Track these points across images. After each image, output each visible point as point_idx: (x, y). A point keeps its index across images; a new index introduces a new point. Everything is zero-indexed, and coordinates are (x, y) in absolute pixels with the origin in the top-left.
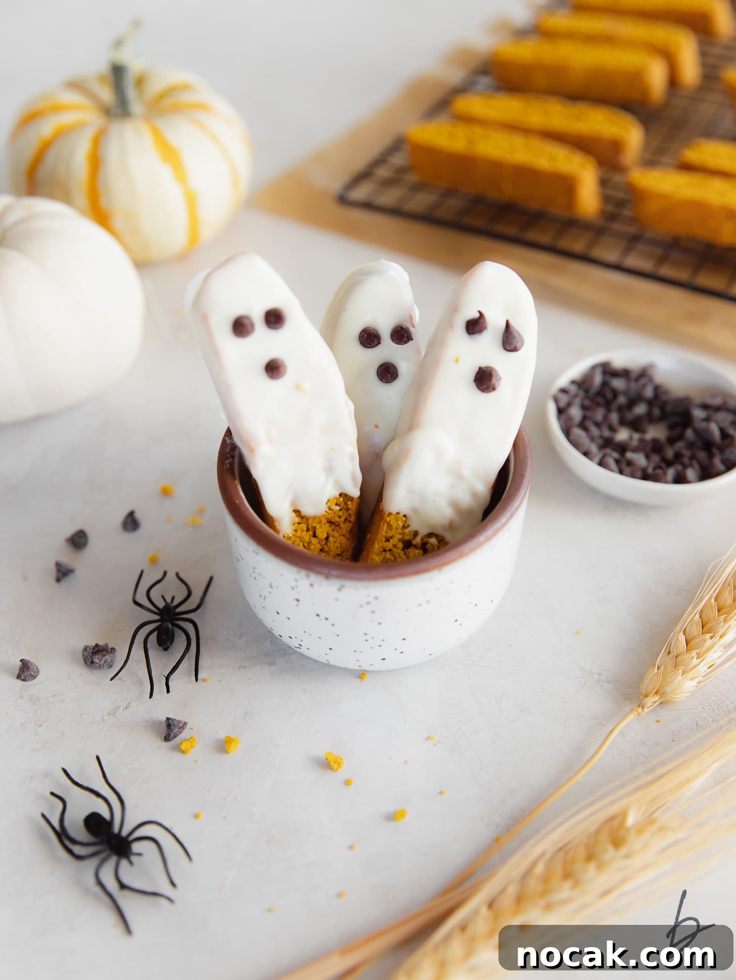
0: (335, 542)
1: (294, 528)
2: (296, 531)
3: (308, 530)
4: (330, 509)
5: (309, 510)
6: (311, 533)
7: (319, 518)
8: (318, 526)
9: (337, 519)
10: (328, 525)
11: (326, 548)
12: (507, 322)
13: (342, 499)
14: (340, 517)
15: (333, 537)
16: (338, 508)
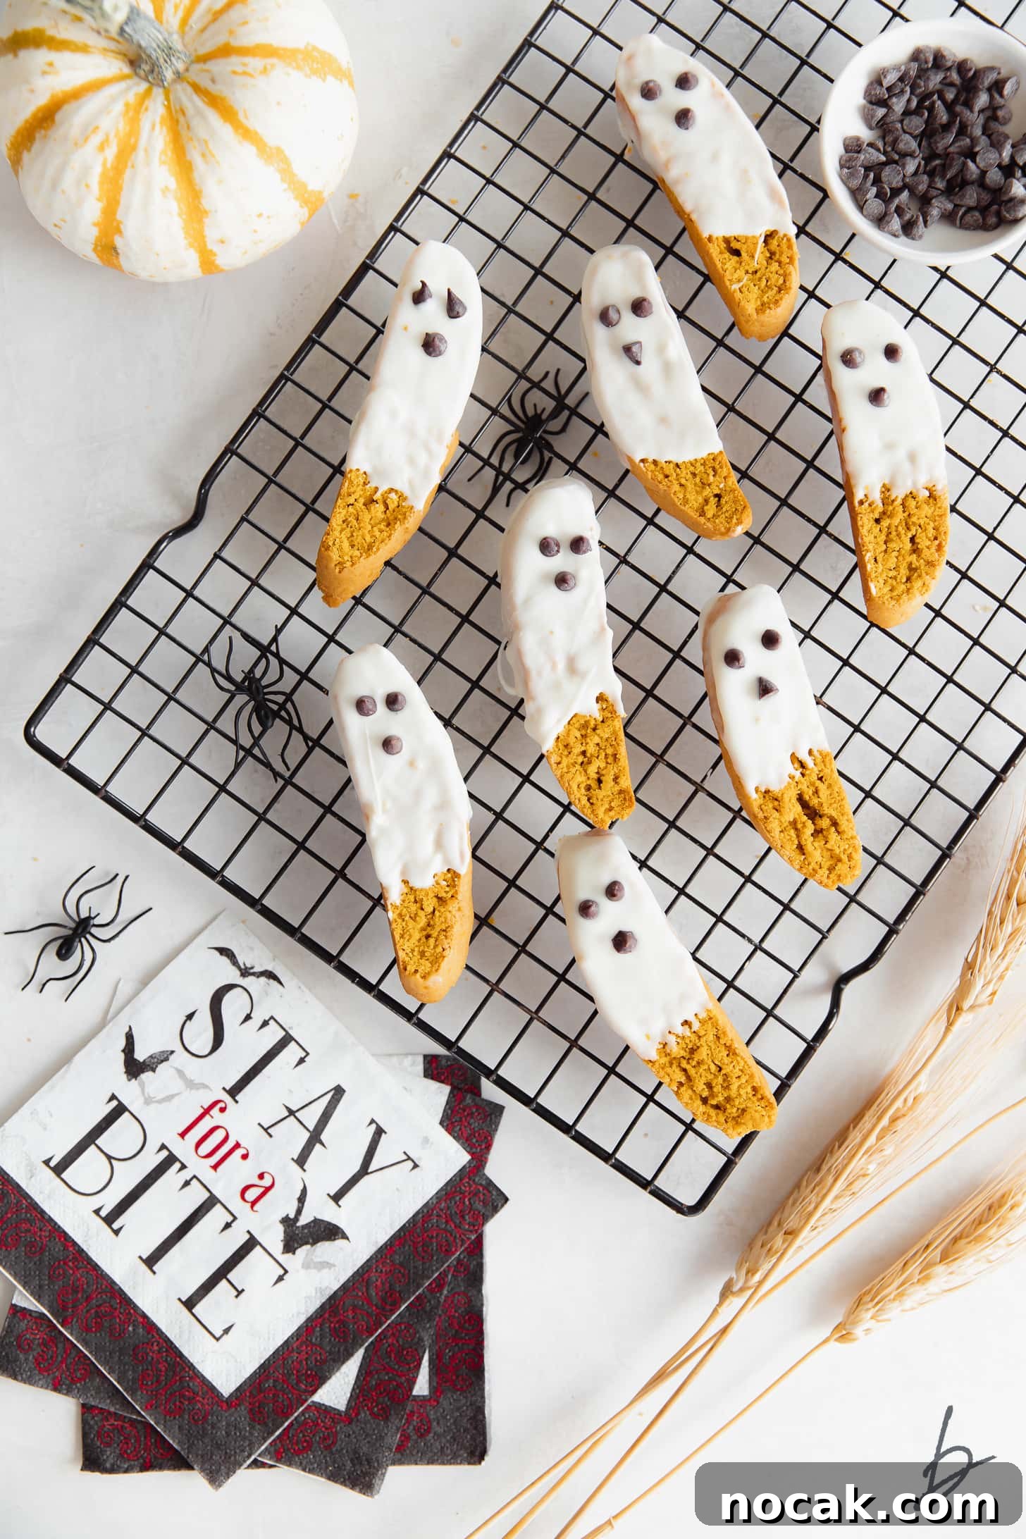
0: (440, 916)
1: (402, 898)
2: (404, 901)
3: (416, 902)
4: (438, 884)
5: (417, 883)
6: (418, 905)
7: (426, 890)
8: (425, 899)
9: (444, 895)
10: (435, 900)
11: (432, 923)
12: (449, 290)
13: (449, 875)
14: (447, 892)
15: (439, 911)
16: (445, 883)
